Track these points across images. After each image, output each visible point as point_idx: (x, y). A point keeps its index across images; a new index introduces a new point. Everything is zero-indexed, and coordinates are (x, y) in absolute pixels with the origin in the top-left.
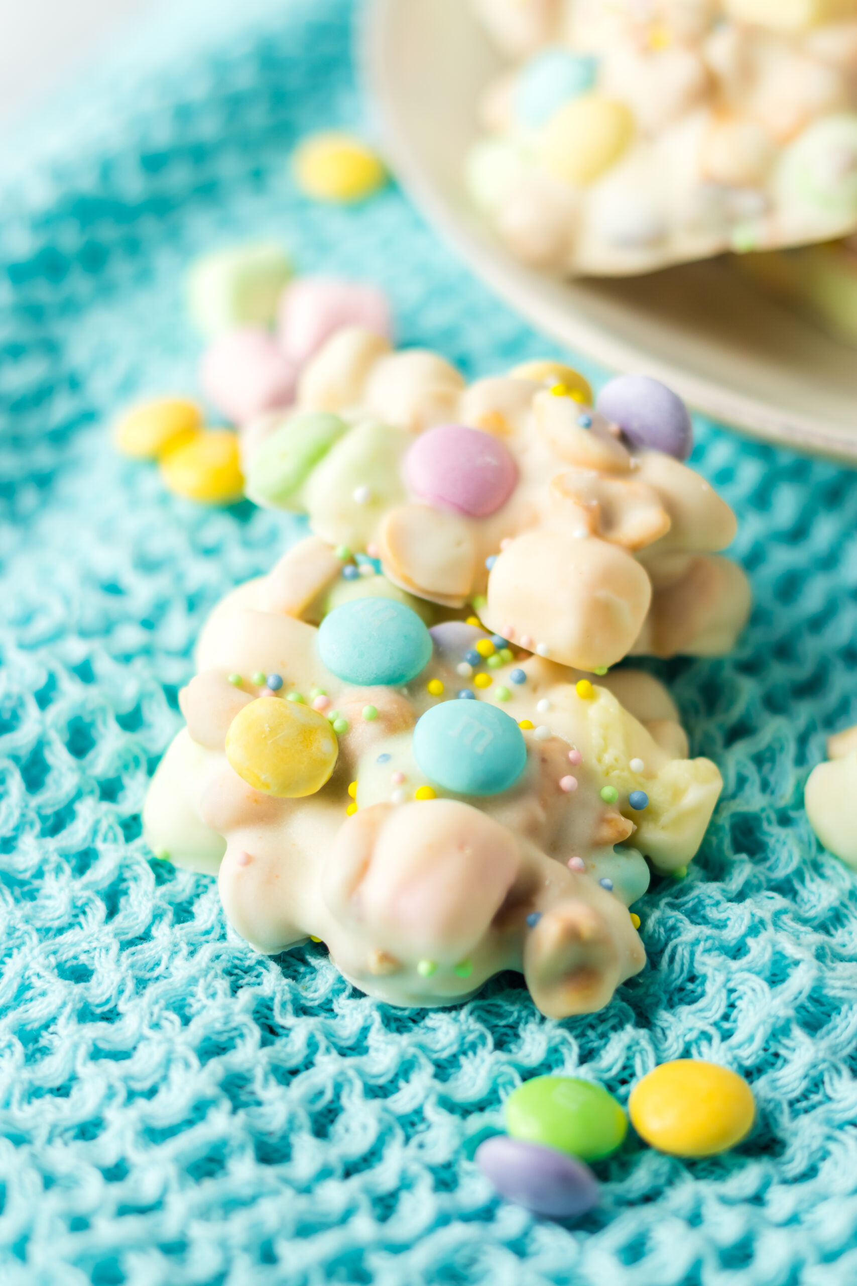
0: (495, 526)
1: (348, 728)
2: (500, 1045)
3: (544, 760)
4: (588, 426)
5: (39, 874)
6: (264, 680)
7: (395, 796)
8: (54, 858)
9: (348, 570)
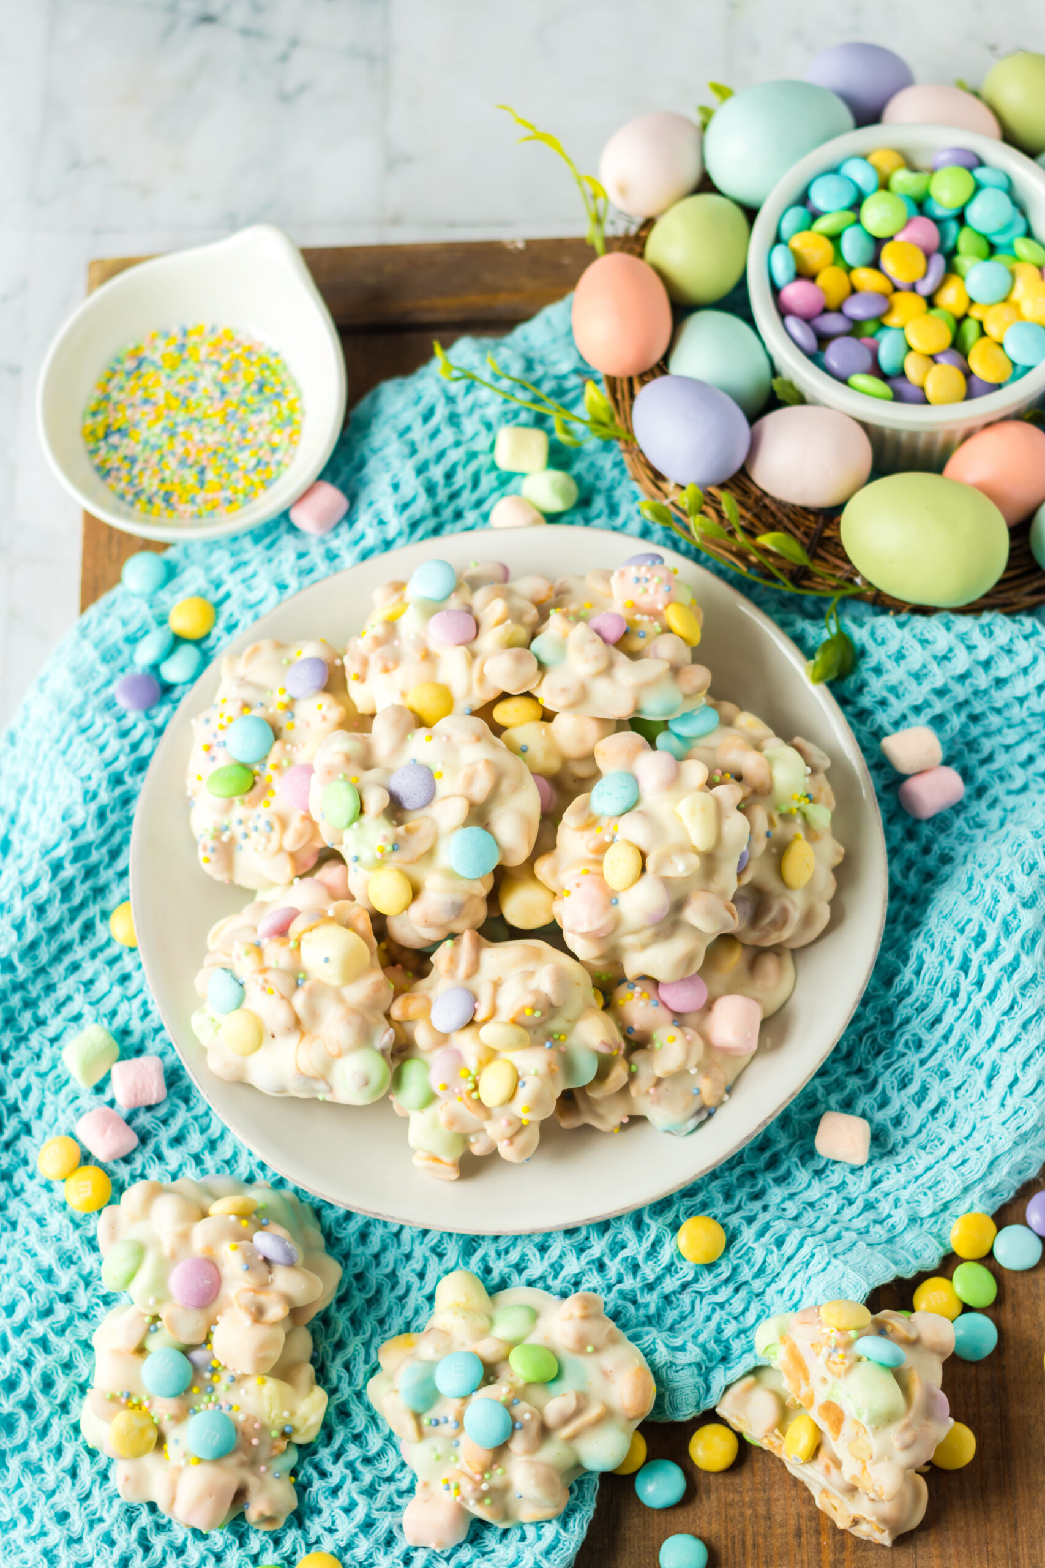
0: (213, 1308)
1: (160, 1421)
2: (242, 1545)
3: (244, 1434)
4: (248, 1269)
5: (41, 1460)
6: (122, 1394)
7: (182, 1463)
8: (46, 1454)
9: (152, 1328)
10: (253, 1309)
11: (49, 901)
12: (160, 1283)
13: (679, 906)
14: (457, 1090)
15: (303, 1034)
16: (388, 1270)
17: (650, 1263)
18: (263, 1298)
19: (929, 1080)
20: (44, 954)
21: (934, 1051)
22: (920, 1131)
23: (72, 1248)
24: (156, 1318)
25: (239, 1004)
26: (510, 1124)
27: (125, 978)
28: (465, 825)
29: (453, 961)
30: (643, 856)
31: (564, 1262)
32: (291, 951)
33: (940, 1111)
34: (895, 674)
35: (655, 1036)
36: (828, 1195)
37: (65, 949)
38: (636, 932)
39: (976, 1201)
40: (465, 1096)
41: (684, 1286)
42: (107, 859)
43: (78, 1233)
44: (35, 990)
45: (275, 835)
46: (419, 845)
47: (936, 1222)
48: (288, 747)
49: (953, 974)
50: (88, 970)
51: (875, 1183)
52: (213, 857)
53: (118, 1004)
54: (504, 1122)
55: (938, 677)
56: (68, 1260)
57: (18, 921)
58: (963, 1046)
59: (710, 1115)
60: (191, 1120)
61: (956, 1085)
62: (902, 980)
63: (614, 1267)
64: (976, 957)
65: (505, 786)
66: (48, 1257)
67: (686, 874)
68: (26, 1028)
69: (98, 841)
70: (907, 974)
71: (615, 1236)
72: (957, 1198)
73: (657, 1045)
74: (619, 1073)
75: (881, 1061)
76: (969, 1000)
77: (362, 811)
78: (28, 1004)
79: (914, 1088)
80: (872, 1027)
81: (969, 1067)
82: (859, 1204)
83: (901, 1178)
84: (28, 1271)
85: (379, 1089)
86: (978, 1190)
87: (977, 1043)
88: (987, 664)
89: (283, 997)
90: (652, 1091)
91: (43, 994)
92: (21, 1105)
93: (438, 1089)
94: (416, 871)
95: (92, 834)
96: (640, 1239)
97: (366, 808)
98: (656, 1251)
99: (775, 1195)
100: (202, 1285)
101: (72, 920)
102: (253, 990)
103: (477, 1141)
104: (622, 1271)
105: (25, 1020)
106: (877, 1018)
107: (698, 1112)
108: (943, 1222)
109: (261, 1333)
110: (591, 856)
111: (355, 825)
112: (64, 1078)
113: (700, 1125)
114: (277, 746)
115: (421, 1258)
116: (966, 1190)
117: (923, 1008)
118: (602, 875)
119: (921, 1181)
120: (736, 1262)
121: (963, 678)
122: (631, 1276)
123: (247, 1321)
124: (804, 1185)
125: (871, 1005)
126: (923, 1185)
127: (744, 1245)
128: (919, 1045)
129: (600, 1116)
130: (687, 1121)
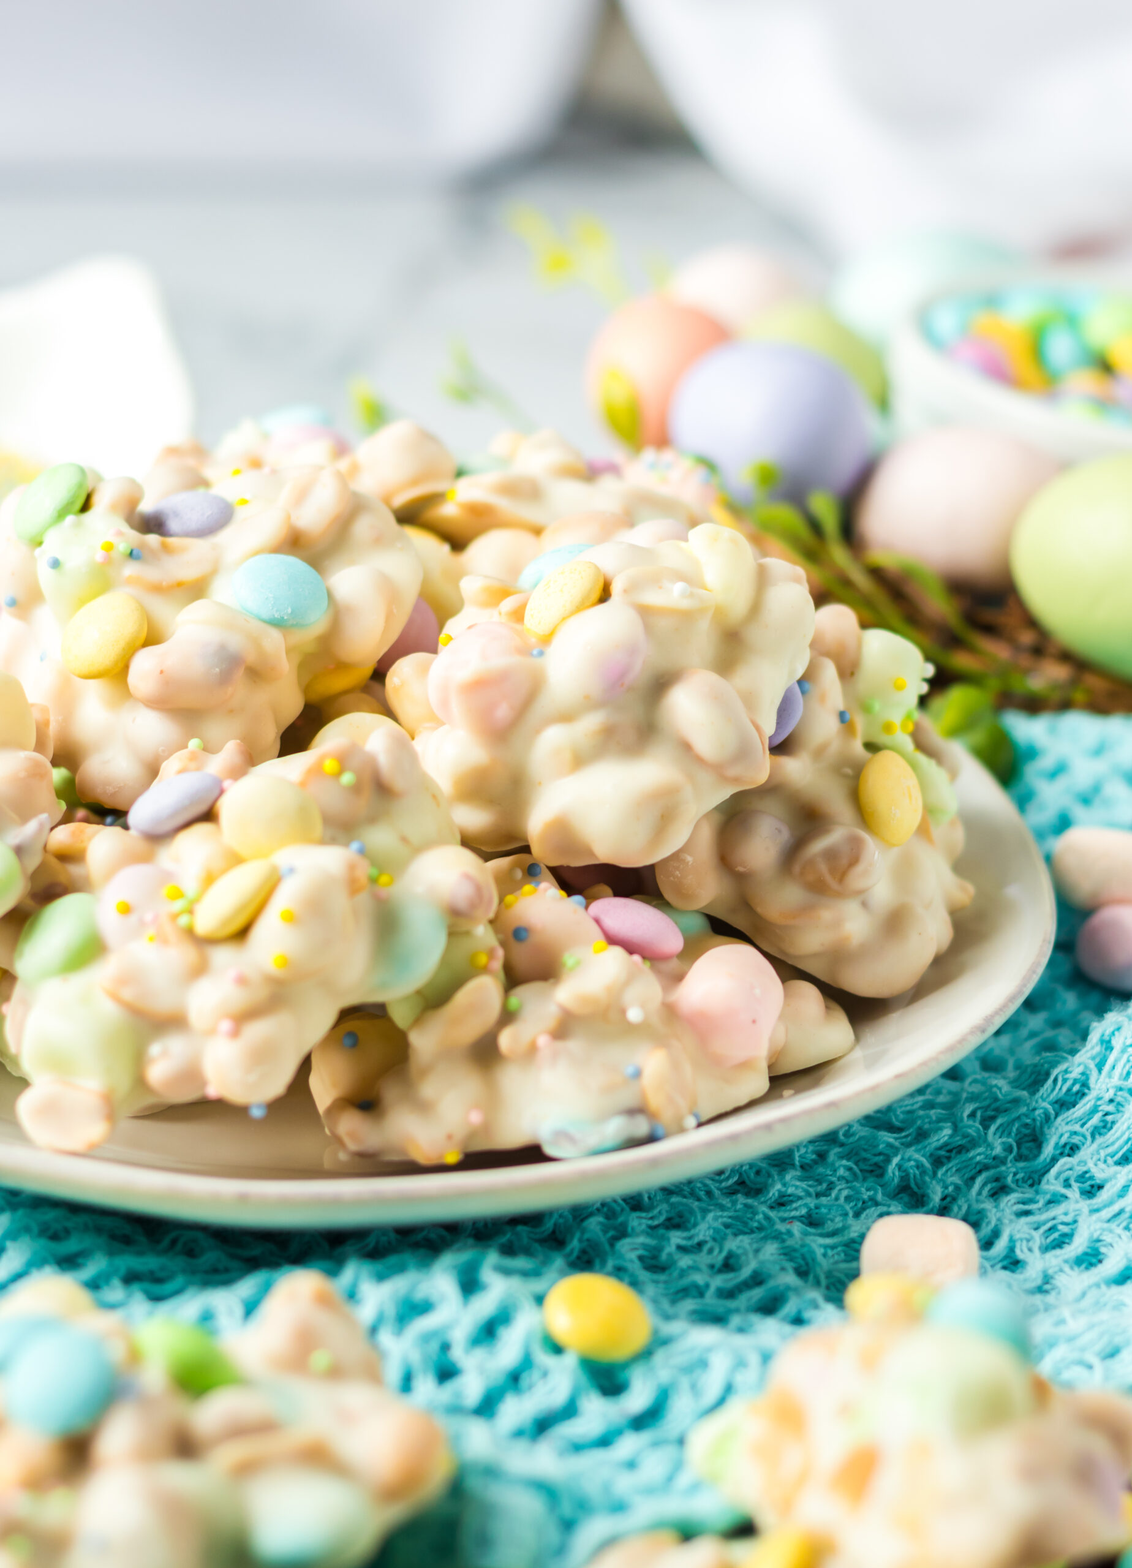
13: (659, 684)
14: (148, 917)
17: (477, 1358)
19: (1107, 1238)
26: (242, 983)
28: (278, 549)
30: (606, 580)
34: (1089, 773)
35: (566, 957)
40: (165, 919)
46: (179, 570)
54: (230, 977)
59: (655, 1134)
62: (1066, 1071)
65: (363, 528)
67: (686, 604)
73: (570, 965)
75: (1009, 1202)
77: (85, 507)
80: (999, 1161)
90: (543, 1041)
94: (163, 609)
96: (466, 1300)
97: (94, 505)
98: (492, 1334)
103: (165, 1054)
106: (1009, 1149)
107: (631, 1111)
111: (70, 519)
113: (630, 1143)
117: (1104, 1127)
118: (522, 629)
120: (666, 1378)
125: (999, 1121)
128: (1092, 1189)
129: (424, 1108)
130: (603, 1117)
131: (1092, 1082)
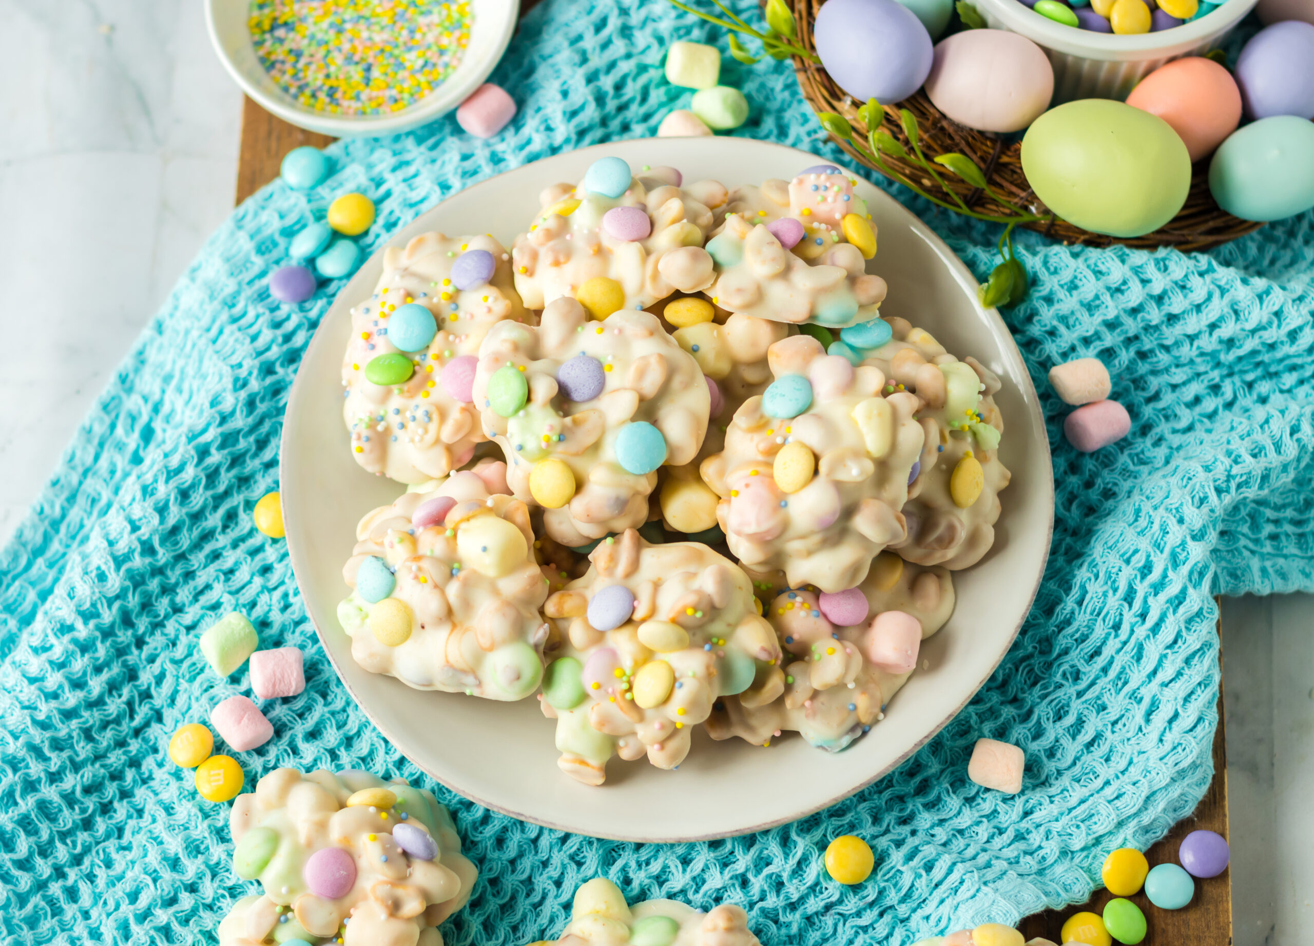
4: (386, 861)
9: (282, 918)
10: (390, 902)
11: (193, 486)
12: (294, 872)
13: (849, 512)
14: (610, 690)
15: (454, 626)
16: (525, 876)
17: (794, 881)
18: (400, 892)
19: (1086, 712)
20: (185, 540)
21: (1093, 684)
22: (1074, 763)
23: (200, 837)
24: (287, 909)
25: (390, 592)
26: (663, 727)
27: (266, 570)
28: (634, 419)
29: (613, 559)
30: (817, 458)
31: (706, 876)
32: (447, 539)
33: (1096, 745)
34: (1067, 303)
35: (813, 648)
36: (978, 823)
37: (207, 536)
38: (803, 537)
39: (1129, 837)
40: (618, 696)
41: (828, 908)
42: (254, 448)
43: (207, 822)
44: (174, 576)
45: (433, 427)
46: (585, 438)
47: (1087, 857)
48: (451, 338)
49: (1117, 604)
50: (229, 559)
51: (1026, 814)
52: (367, 446)
53: (258, 595)
54: (656, 726)
55: (1111, 309)
56: (195, 849)
57: (161, 504)
58: (1122, 680)
59: (864, 733)
60: (328, 715)
61: (1114, 718)
62: (1063, 609)
63: (757, 883)
64: (1142, 588)
65: (677, 383)
66: (174, 845)
67: (860, 479)
68: (162, 614)
69: (246, 429)
70: (1069, 603)
71: (761, 852)
72: (1110, 833)
73: (816, 657)
74: (775, 683)
75: (1037, 691)
76: (1132, 631)
77: (529, 399)
78: (165, 590)
79: (1069, 720)
80: (1029, 656)
81: (1127, 701)
82: (1010, 834)
83: (1054, 809)
84: (153, 858)
85: (531, 684)
86: (1132, 825)
87: (1136, 678)
88: (1160, 299)
89: (436, 586)
90: (807, 703)
91: (181, 580)
92: (153, 692)
93: (590, 688)
94: (581, 464)
95: (240, 421)
96: (786, 855)
97: (533, 396)
98: (801, 869)
99: (925, 820)
100: (337, 875)
101: (215, 508)
102: (405, 580)
103: (626, 745)
104: (766, 888)
105: (163, 605)
106: (1035, 648)
107: (853, 729)
108: (1095, 857)
109: (396, 927)
110: (760, 458)
111: (521, 413)
112: (199, 666)
113: (854, 742)
114: (440, 336)
115: (559, 865)
116: (1120, 824)
117: (1084, 639)
118: (771, 477)
119: (1074, 813)
120: (882, 885)
121: (1134, 311)
122: (774, 894)
123: (382, 914)
124: (954, 812)
125: (1030, 634)
126: (1076, 817)
127: (892, 868)
128: (1077, 676)
129: (751, 729)
130: (840, 737)
131: (1077, 613)
